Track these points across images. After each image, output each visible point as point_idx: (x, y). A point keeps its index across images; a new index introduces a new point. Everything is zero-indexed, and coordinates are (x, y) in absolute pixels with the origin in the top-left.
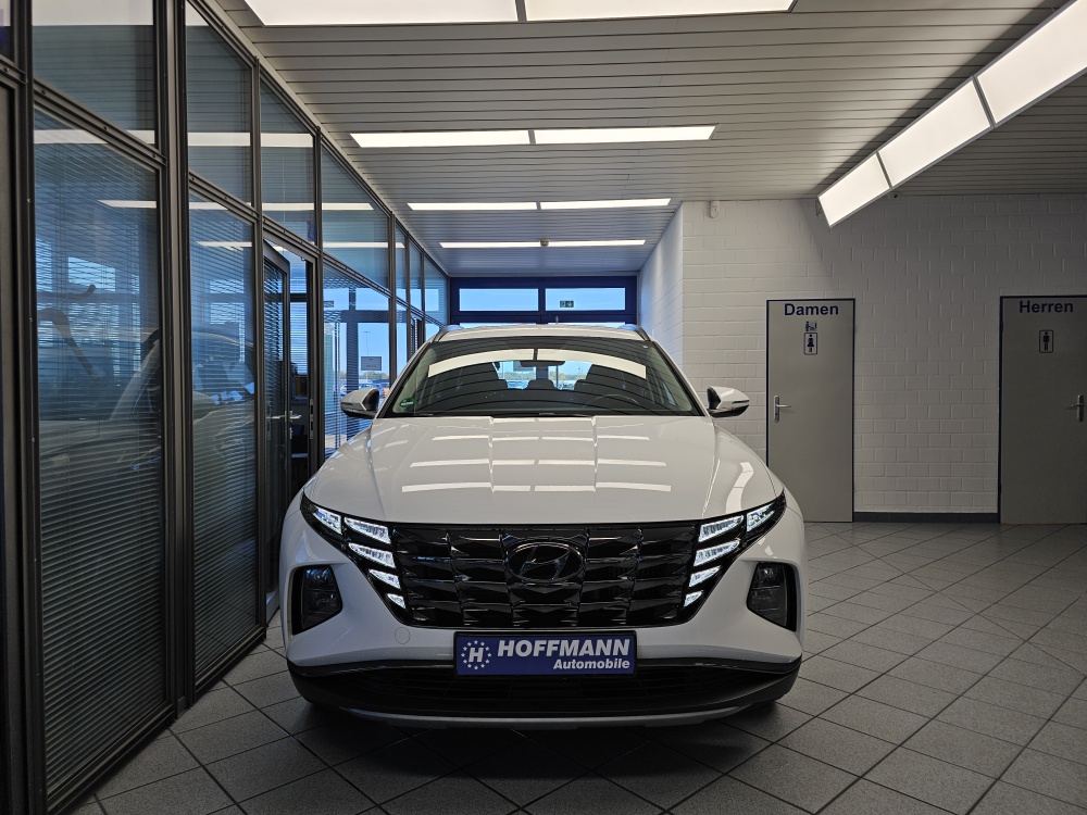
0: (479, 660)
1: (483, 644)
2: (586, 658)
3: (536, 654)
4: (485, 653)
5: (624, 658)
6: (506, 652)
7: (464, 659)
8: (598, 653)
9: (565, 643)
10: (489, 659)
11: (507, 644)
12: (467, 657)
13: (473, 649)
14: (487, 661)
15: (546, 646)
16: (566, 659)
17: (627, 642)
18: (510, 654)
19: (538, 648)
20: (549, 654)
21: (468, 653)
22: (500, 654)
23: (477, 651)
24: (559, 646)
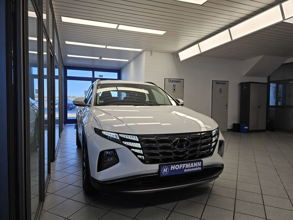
0: (166, 172)
1: (167, 167)
2: (192, 168)
3: (180, 168)
4: (168, 169)
5: (200, 167)
6: (173, 169)
7: (162, 172)
8: (194, 166)
9: (187, 164)
10: (168, 171)
11: (173, 166)
12: (163, 171)
13: (164, 169)
14: (168, 172)
15: (182, 166)
16: (187, 169)
17: (201, 162)
18: (174, 169)
19: (181, 167)
20: (183, 168)
21: (163, 170)
22: (171, 169)
23: (165, 169)
24: (185, 165)
